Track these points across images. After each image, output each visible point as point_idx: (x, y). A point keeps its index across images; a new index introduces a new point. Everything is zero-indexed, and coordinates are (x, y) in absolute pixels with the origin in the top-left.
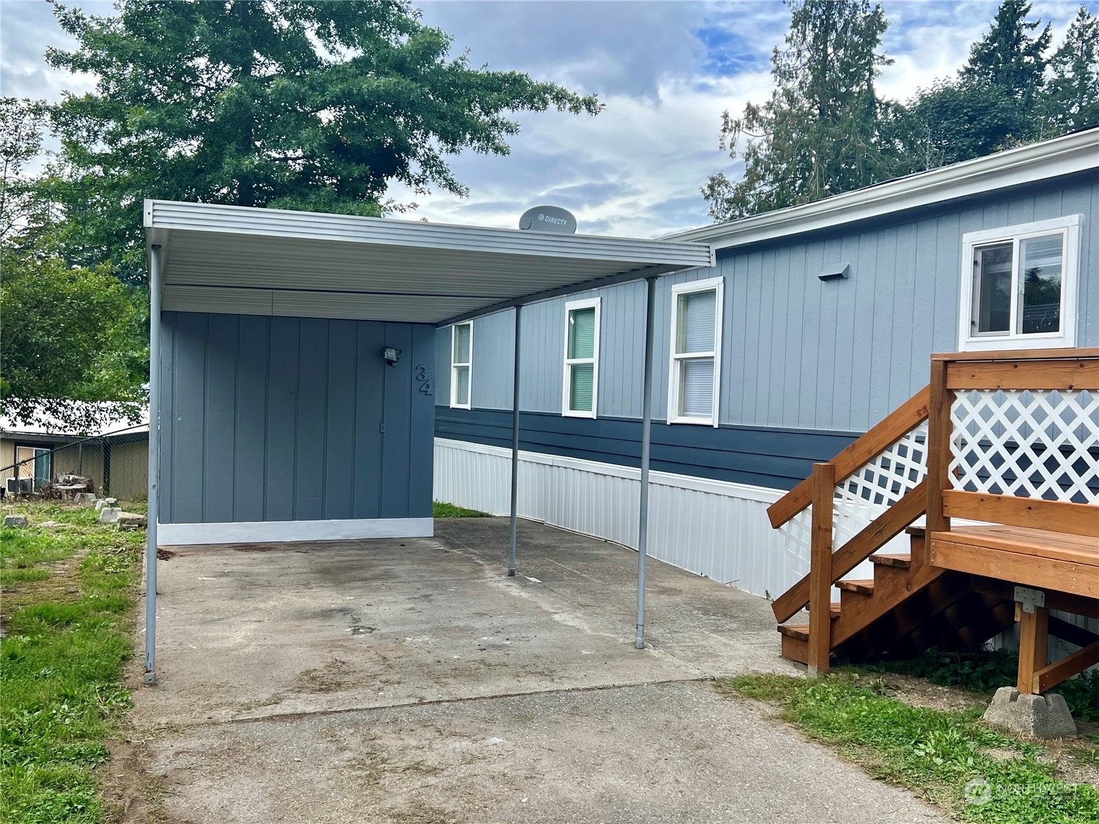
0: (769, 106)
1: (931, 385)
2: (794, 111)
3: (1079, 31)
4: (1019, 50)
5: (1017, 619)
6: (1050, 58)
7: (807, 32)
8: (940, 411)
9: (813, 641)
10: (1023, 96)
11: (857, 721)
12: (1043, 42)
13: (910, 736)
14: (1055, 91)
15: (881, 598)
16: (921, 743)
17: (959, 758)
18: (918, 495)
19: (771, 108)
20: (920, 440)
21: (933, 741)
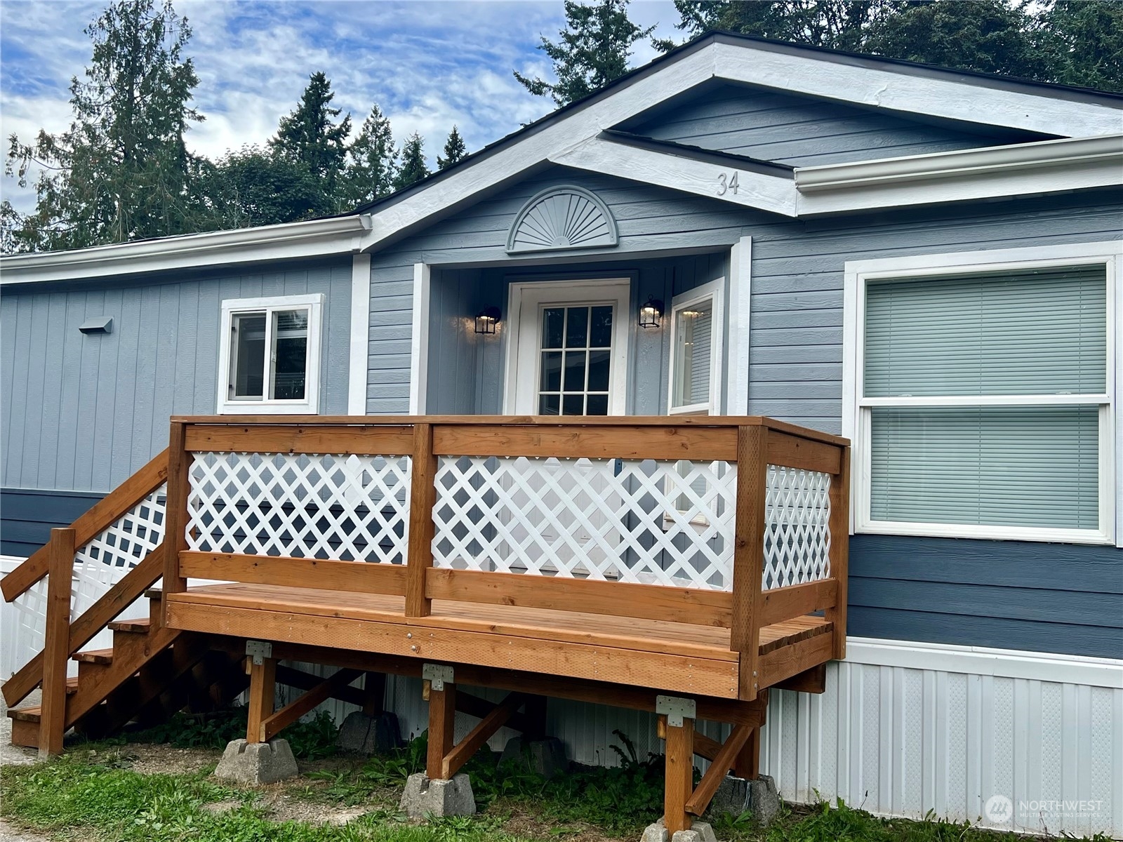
0: (67, 138)
1: (170, 447)
2: (95, 148)
3: (373, 127)
4: (323, 133)
5: (248, 672)
6: (349, 146)
7: (111, 69)
8: (178, 473)
9: (45, 723)
10: (326, 175)
11: (78, 801)
12: (344, 130)
13: (133, 806)
14: (354, 177)
15: (120, 667)
16: (143, 811)
17: (179, 819)
18: (156, 558)
19: (69, 141)
20: (160, 501)
21: (156, 807)
